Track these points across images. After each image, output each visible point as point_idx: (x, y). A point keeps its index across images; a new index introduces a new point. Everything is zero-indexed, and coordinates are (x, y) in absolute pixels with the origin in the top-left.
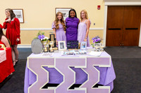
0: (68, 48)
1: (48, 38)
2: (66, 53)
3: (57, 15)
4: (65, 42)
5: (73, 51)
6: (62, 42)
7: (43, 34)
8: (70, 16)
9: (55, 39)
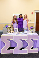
0: (19, 31)
1: (10, 27)
2: (18, 33)
3: (14, 17)
4: (17, 29)
5: (21, 32)
6: (16, 28)
7: (8, 25)
8: (19, 17)
9: (13, 27)
